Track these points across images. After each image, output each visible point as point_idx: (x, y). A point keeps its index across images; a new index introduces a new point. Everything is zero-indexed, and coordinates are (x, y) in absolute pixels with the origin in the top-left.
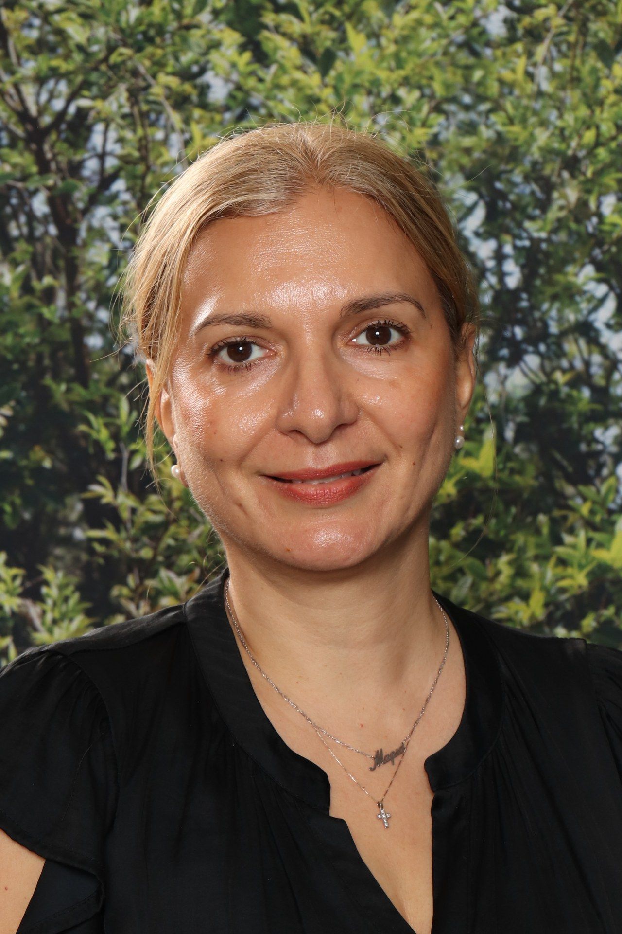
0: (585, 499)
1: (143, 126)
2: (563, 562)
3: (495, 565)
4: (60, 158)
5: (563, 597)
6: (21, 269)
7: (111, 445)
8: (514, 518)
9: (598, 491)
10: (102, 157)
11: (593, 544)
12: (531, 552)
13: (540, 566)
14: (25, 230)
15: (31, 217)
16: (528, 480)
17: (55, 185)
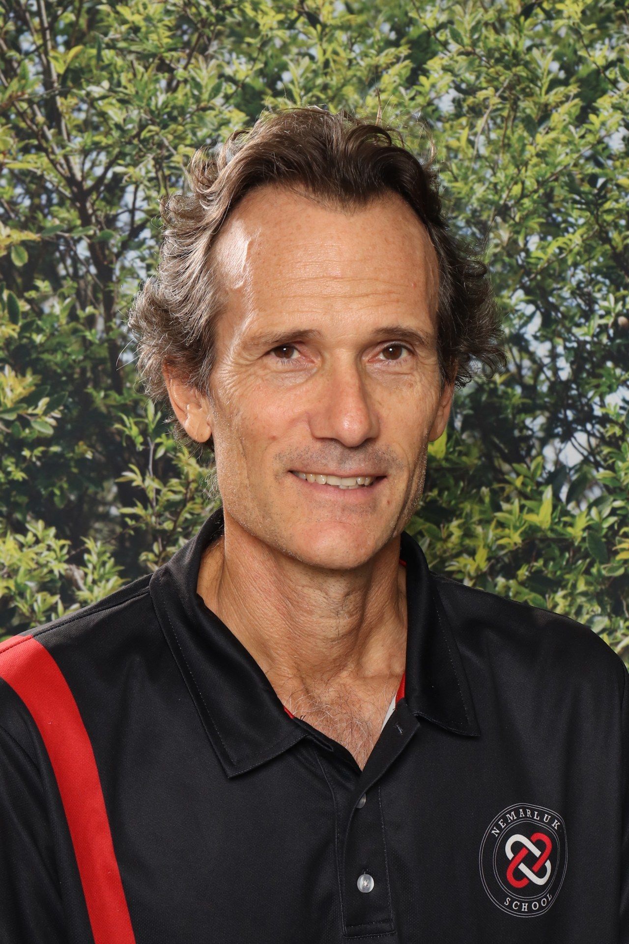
0: (518, 475)
1: (165, 188)
2: (501, 525)
3: (448, 528)
4: (99, 213)
5: (502, 553)
6: (68, 300)
7: (140, 439)
8: (463, 490)
9: (529, 468)
10: (132, 212)
11: (526, 510)
12: (476, 518)
13: (483, 529)
14: (71, 270)
15: (76, 260)
16: (473, 460)
17: (95, 233)
